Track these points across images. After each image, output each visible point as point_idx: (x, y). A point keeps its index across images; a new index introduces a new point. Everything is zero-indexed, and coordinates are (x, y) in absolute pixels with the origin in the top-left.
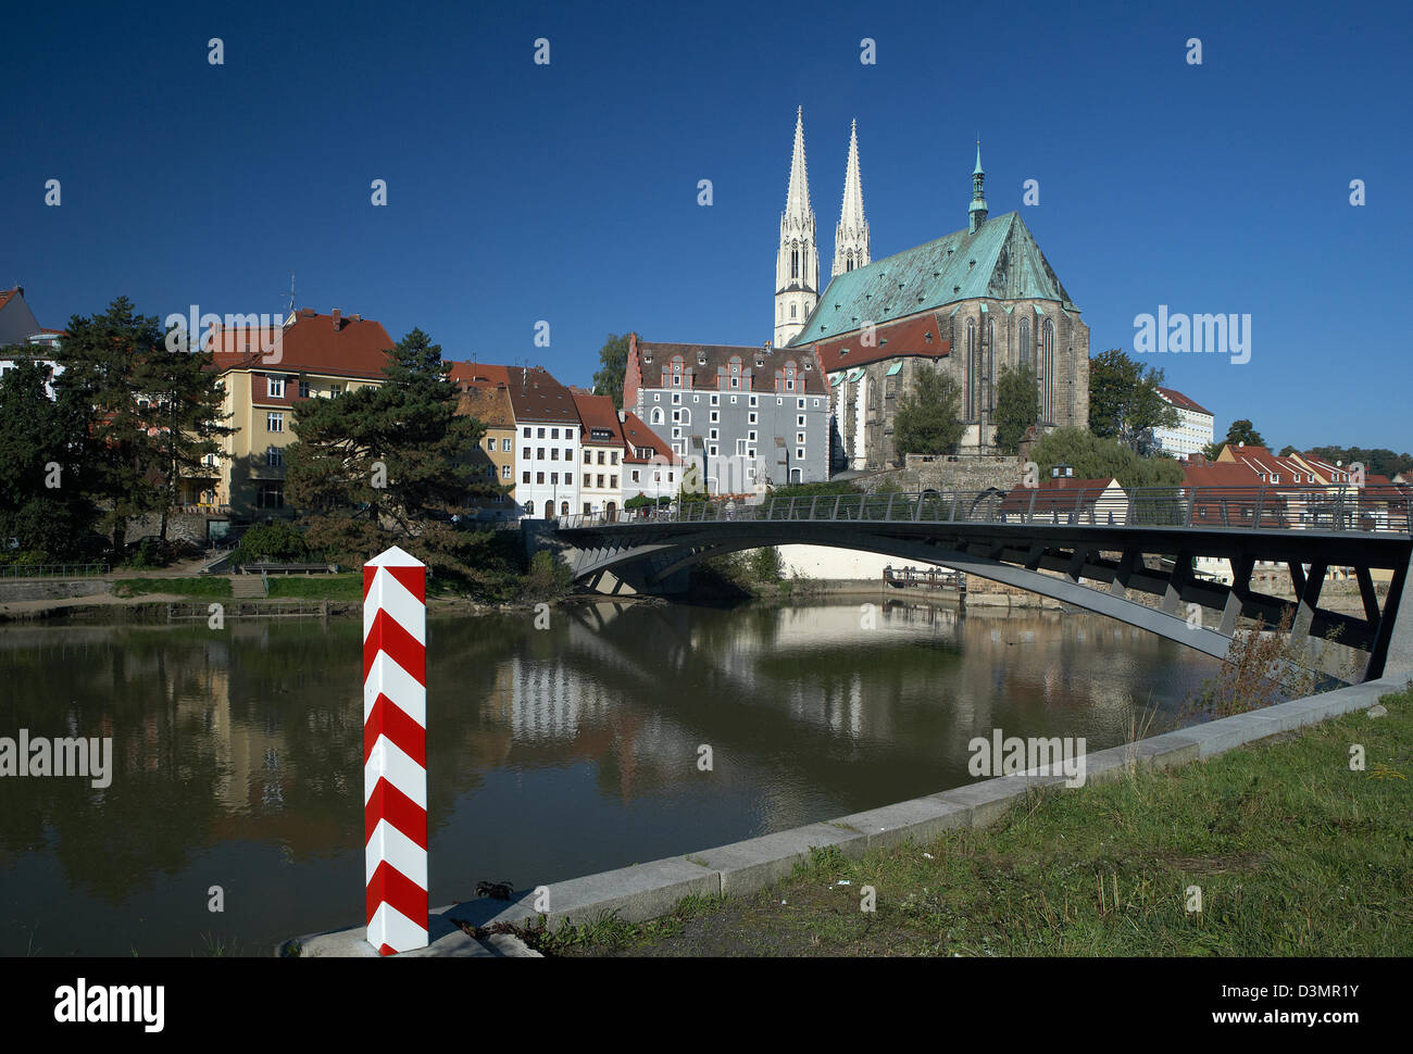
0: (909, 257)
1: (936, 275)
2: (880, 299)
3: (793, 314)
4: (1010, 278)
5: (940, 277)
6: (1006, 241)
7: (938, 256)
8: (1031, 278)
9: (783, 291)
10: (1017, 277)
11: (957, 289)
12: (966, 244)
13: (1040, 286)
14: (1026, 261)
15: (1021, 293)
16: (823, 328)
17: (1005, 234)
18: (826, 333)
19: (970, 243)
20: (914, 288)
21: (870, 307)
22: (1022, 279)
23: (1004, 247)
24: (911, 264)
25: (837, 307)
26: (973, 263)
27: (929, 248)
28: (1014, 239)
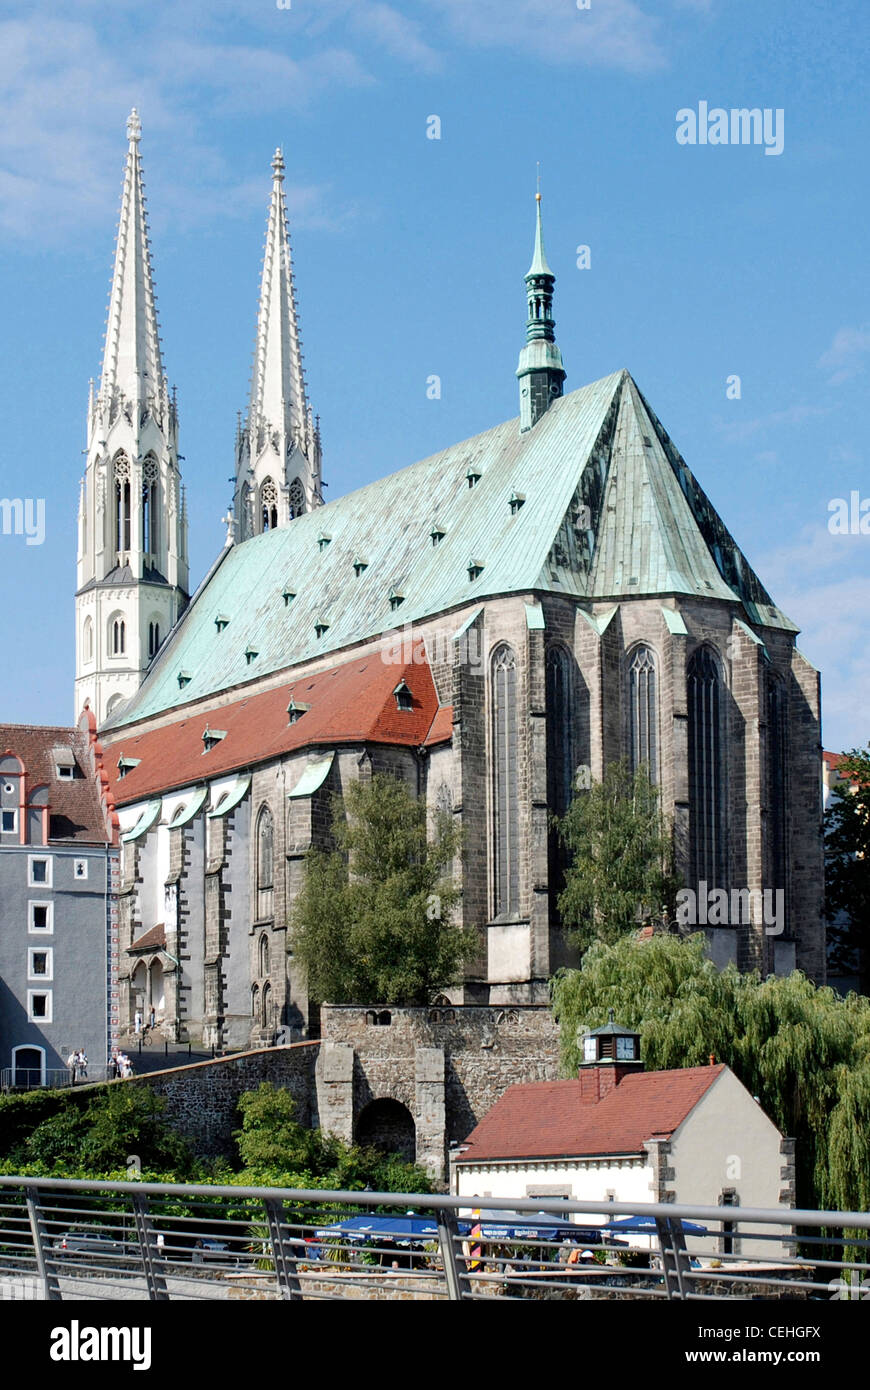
0: (387, 495)
1: (438, 536)
2: (311, 603)
3: (118, 645)
4: (605, 541)
5: (445, 540)
6: (598, 447)
7: (448, 489)
8: (657, 541)
9: (91, 586)
10: (626, 539)
11: (475, 571)
12: (511, 454)
13: (681, 562)
14: (647, 498)
15: (633, 582)
16: (183, 680)
17: (595, 429)
18: (192, 691)
19: (519, 454)
20: (385, 573)
21: (288, 625)
22: (637, 543)
23: (593, 462)
24: (389, 512)
25: (218, 624)
26: (517, 503)
27: (431, 471)
28: (618, 442)
